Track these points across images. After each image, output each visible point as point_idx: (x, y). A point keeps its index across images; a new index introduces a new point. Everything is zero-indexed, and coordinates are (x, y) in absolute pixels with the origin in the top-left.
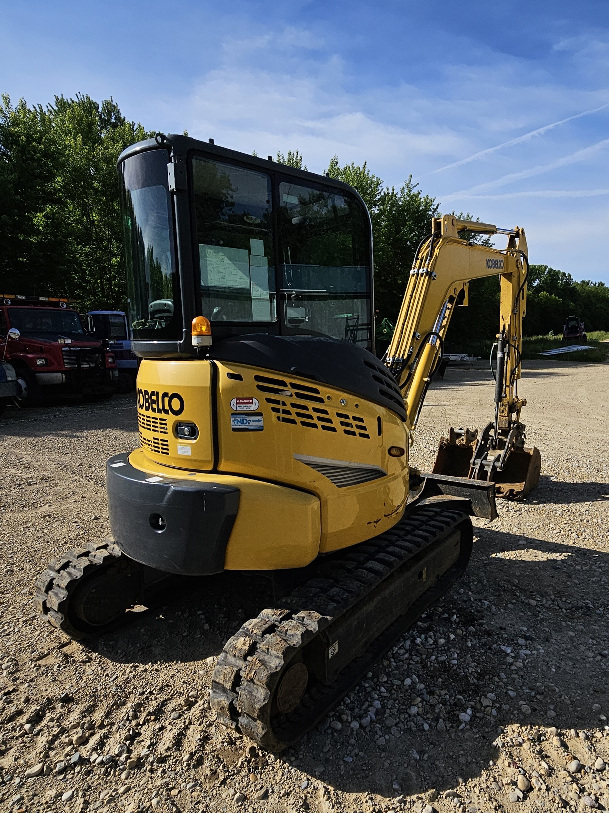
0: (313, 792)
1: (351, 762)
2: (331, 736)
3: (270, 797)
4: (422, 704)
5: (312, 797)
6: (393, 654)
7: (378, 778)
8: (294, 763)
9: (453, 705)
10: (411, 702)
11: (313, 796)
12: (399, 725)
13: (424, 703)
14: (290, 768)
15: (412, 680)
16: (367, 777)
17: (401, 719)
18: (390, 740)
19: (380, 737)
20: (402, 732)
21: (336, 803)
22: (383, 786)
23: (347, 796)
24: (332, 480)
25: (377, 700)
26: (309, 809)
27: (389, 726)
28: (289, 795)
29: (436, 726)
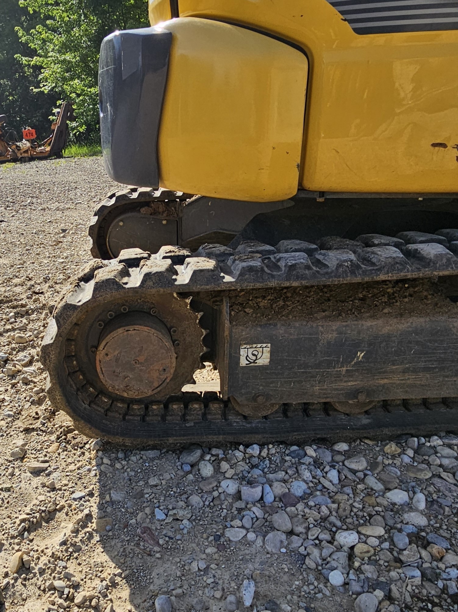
0: (75, 510)
1: (159, 520)
2: (182, 474)
3: (40, 477)
4: (381, 543)
5: (67, 514)
6: (420, 445)
7: (161, 570)
8: (102, 468)
9: (450, 596)
10: (360, 525)
11: (70, 514)
12: (294, 538)
13: (386, 545)
14: (95, 468)
15: (411, 499)
16: (150, 555)
17: (310, 534)
18: (250, 544)
19: (243, 527)
20: (283, 550)
21: (74, 545)
22: (152, 587)
23: (96, 551)
24: (342, 13)
25: (304, 481)
26: (47, 522)
27: (276, 526)
28: (53, 491)
29: (359, 594)
